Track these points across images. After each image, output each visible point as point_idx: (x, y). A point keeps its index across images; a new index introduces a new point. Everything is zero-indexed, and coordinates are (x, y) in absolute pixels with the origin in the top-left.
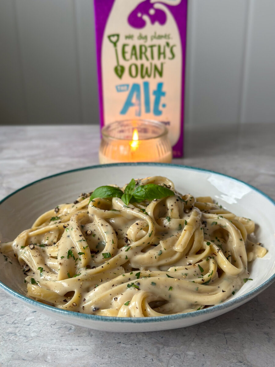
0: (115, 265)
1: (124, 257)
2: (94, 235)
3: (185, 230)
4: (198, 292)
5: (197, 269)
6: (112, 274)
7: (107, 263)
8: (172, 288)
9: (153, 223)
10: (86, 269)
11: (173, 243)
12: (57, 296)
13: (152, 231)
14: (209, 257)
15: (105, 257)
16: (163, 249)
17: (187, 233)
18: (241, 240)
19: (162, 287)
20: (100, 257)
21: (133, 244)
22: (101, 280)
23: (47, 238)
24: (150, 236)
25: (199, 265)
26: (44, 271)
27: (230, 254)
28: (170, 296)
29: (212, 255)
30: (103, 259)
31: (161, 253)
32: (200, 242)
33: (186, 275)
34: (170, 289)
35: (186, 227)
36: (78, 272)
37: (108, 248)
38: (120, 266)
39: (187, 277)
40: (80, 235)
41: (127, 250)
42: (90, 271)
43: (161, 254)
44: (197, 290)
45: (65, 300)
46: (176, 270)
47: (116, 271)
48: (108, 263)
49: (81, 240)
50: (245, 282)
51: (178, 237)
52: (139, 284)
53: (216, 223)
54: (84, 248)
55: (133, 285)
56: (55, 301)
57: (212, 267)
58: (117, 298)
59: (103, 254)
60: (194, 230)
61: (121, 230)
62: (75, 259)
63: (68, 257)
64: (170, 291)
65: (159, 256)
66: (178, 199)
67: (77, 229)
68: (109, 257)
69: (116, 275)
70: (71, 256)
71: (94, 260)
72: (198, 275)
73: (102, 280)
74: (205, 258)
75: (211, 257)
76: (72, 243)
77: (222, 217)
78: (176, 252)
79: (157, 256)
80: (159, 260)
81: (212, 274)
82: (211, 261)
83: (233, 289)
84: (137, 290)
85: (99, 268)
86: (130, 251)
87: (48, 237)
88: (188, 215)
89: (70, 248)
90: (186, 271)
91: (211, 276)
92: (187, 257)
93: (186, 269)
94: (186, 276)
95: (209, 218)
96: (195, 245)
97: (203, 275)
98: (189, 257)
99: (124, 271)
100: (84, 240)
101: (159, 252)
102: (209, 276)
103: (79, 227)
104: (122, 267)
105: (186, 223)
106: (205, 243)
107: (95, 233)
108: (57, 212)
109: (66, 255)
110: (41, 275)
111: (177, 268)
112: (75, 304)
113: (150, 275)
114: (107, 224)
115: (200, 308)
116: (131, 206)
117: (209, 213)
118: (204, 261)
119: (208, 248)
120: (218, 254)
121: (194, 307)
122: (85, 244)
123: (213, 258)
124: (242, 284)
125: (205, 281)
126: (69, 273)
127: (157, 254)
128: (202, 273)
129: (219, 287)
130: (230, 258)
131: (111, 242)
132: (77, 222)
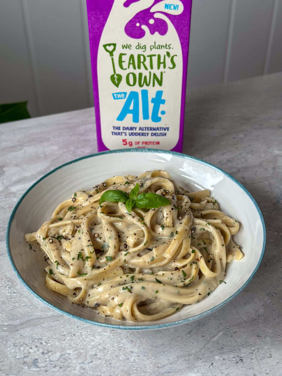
0: (115, 267)
1: (122, 261)
2: (101, 238)
3: (175, 240)
4: (179, 295)
5: (181, 273)
6: (112, 274)
8: (158, 291)
9: (149, 232)
10: (92, 269)
11: (164, 251)
12: (69, 290)
13: (147, 241)
14: (193, 262)
15: (107, 260)
16: (155, 256)
17: (177, 241)
18: (223, 245)
19: (150, 291)
20: (103, 260)
21: (131, 250)
24: (145, 245)
25: (183, 271)
26: (60, 264)
27: (212, 258)
28: (156, 298)
29: (195, 261)
31: (153, 259)
32: (186, 249)
34: (156, 292)
35: (176, 237)
36: (86, 272)
37: (110, 252)
38: (120, 267)
40: (88, 241)
41: (126, 255)
42: (96, 272)
44: (178, 293)
45: (75, 294)
46: (163, 274)
47: (116, 271)
48: (110, 266)
49: (89, 245)
50: (220, 284)
51: (169, 244)
52: (132, 288)
53: (204, 229)
54: (91, 252)
56: (67, 294)
57: (194, 272)
58: (114, 298)
59: (106, 257)
60: (182, 239)
61: (124, 233)
62: (83, 260)
63: (78, 259)
64: (156, 294)
65: (151, 262)
66: (174, 208)
67: (87, 234)
68: (110, 260)
69: (115, 275)
70: (81, 258)
71: (98, 261)
72: (181, 279)
73: (104, 279)
74: (189, 263)
75: (195, 263)
76: (82, 246)
77: (209, 224)
78: (165, 258)
79: (149, 262)
80: (151, 264)
81: (192, 279)
82: (194, 266)
83: (208, 291)
84: (130, 293)
85: (101, 270)
86: (128, 256)
88: (181, 222)
89: (80, 250)
90: (171, 276)
92: (174, 261)
93: (172, 274)
94: (171, 280)
95: (199, 224)
96: (183, 252)
97: (185, 279)
98: (177, 261)
99: (122, 272)
100: (91, 246)
101: (151, 258)
102: (189, 281)
103: (88, 231)
104: (120, 268)
105: (177, 233)
106: (191, 250)
107: (101, 236)
108: (74, 201)
109: (76, 257)
110: (57, 268)
111: (164, 272)
112: (81, 299)
113: (142, 278)
114: (112, 229)
115: (179, 308)
116: (132, 213)
117: (201, 214)
118: (188, 266)
119: (192, 255)
120: (200, 260)
121: (174, 306)
122: (92, 249)
123: (196, 263)
124: (218, 286)
125: (186, 285)
126: (78, 272)
127: (149, 260)
128: (184, 278)
129: (197, 290)
130: (211, 262)
131: (114, 247)
132: (87, 227)
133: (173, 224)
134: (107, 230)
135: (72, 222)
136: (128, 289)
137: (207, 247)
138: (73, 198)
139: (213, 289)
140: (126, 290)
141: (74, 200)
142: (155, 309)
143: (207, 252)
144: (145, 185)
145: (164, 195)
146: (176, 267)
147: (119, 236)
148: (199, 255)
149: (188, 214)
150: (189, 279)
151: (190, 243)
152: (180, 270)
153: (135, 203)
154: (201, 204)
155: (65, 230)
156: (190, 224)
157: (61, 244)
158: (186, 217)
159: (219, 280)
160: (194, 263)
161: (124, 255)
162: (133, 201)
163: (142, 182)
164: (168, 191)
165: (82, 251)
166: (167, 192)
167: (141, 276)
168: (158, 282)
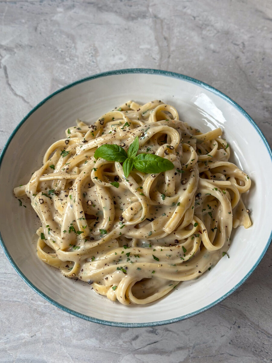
0: (110, 240)
1: (118, 234)
2: (94, 206)
3: (176, 213)
4: (178, 273)
5: (181, 250)
6: (107, 247)
8: (155, 272)
9: (148, 205)
10: (85, 242)
11: (163, 225)
12: (61, 262)
13: (145, 216)
14: (195, 235)
15: (101, 233)
16: (153, 230)
17: (178, 215)
18: (230, 213)
19: (146, 271)
21: (128, 223)
24: (142, 220)
25: (183, 247)
26: (51, 230)
27: (217, 227)
28: (153, 277)
29: (198, 233)
33: (170, 256)
34: (153, 273)
35: (177, 209)
36: (78, 244)
37: (105, 224)
38: (115, 239)
39: (170, 258)
40: (80, 212)
41: (122, 228)
42: (89, 245)
43: (151, 235)
45: (67, 265)
46: (162, 250)
47: (111, 244)
48: (104, 241)
49: (81, 218)
50: (223, 256)
51: (169, 217)
52: (127, 268)
53: (210, 195)
54: (83, 227)
55: (121, 269)
56: (59, 267)
57: (195, 248)
58: (107, 278)
59: (100, 230)
60: (185, 211)
61: (120, 198)
62: (75, 233)
63: (70, 231)
66: (177, 172)
67: (79, 203)
68: (105, 233)
70: (73, 231)
71: (92, 234)
72: (180, 256)
73: (98, 253)
74: (191, 236)
75: (197, 235)
76: (74, 216)
77: (216, 189)
78: (164, 232)
80: (149, 238)
81: (193, 255)
82: (196, 240)
83: (209, 266)
84: (124, 274)
85: (95, 244)
86: (124, 228)
87: (57, 184)
88: (185, 187)
89: (72, 221)
90: (169, 253)
92: (174, 234)
93: (171, 250)
95: (205, 187)
96: (185, 224)
97: (185, 255)
98: (178, 233)
99: (117, 244)
100: (83, 219)
101: (149, 232)
102: (189, 258)
103: (80, 200)
104: (116, 240)
105: (179, 204)
106: (194, 222)
107: (95, 203)
108: (67, 144)
109: (68, 229)
110: (49, 233)
111: (163, 248)
112: (74, 275)
113: (138, 254)
114: (106, 196)
116: (130, 179)
117: (209, 169)
118: (189, 240)
119: (194, 229)
120: (203, 232)
121: (172, 284)
122: (84, 223)
123: (199, 236)
126: (70, 244)
127: (147, 235)
128: (184, 253)
129: (197, 266)
130: (215, 230)
131: (108, 219)
132: (79, 194)
133: (175, 191)
134: (102, 198)
135: (64, 177)
136: (123, 270)
137: (212, 211)
139: (215, 263)
140: (121, 271)
141: (67, 142)
142: (151, 288)
143: (212, 217)
144: (146, 135)
145: (167, 154)
146: (177, 240)
147: (115, 203)
148: (203, 227)
149: (194, 175)
150: (190, 255)
152: (180, 245)
153: (134, 165)
156: (195, 189)
157: (52, 204)
159: (222, 251)
160: (196, 237)
161: (120, 228)
162: (132, 161)
163: (143, 131)
164: (173, 146)
165: (74, 223)
166: (171, 148)
167: (137, 252)
168: (156, 260)
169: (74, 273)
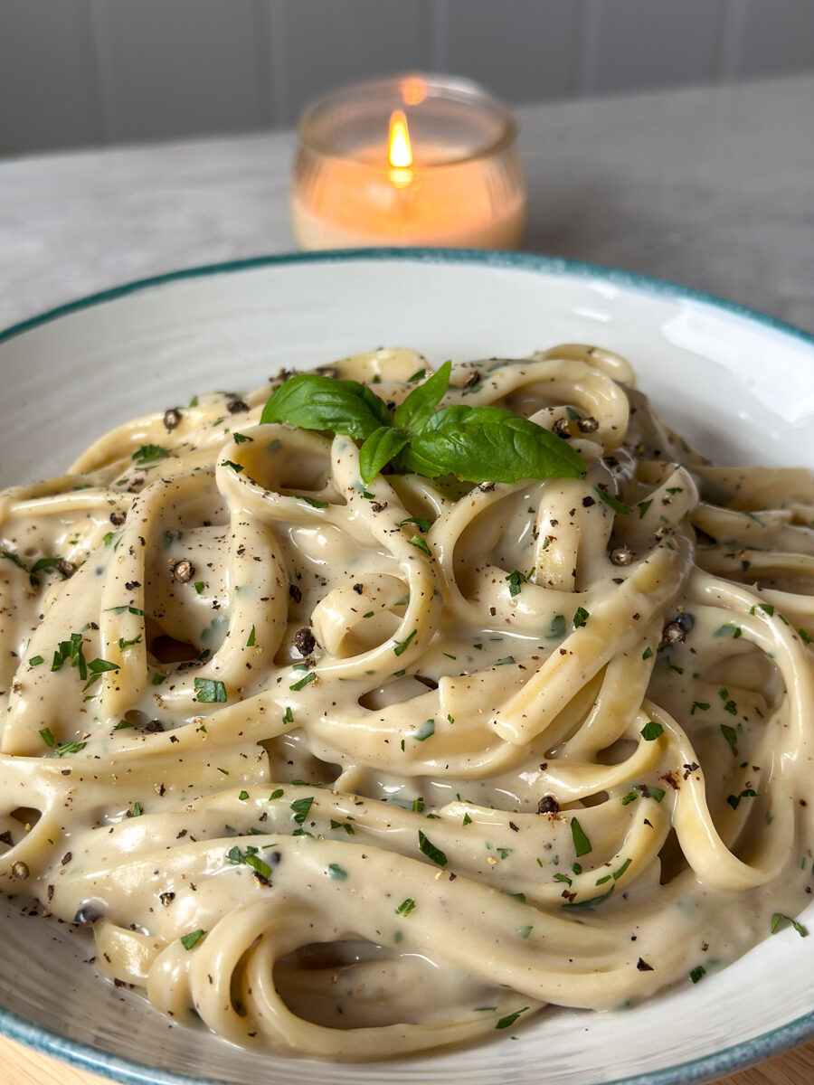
1: (276, 715)
2: (201, 587)
3: (563, 652)
4: (530, 945)
5: (561, 833)
6: (210, 774)
7: (199, 726)
8: (413, 905)
9: (436, 592)
10: (117, 728)
11: (495, 702)
13: (415, 632)
14: (643, 788)
15: (200, 698)
16: (442, 717)
17: (572, 663)
19: (370, 892)
20: (182, 693)
21: (332, 666)
22: (158, 789)
23: (73, 539)
24: (398, 651)
25: (574, 822)
27: (755, 789)
28: (399, 937)
29: (658, 786)
30: (194, 700)
31: (431, 734)
32: (617, 711)
33: (503, 853)
34: (401, 908)
35: (573, 639)
36: (83, 736)
37: (226, 661)
38: (259, 743)
39: (505, 864)
40: (127, 584)
41: (298, 687)
42: (133, 745)
43: (428, 735)
44: (526, 936)
45: (8, 833)
46: (468, 820)
47: (232, 761)
48: (203, 729)
49: (125, 607)
50: (774, 932)
52: (277, 858)
53: (738, 632)
54: (122, 642)
55: (250, 860)
57: (635, 841)
58: (173, 895)
59: (197, 681)
61: (324, 584)
62: (83, 678)
63: (59, 662)
64: (402, 920)
65: (417, 743)
66: (595, 497)
67: (132, 552)
68: (215, 700)
70: (74, 665)
71: (157, 696)
72: (556, 864)
73: (163, 791)
74: (619, 787)
75: (651, 791)
76: (97, 605)
77: (770, 610)
78: (495, 740)
79: (409, 744)
80: (419, 756)
81: (618, 875)
82: (644, 808)
83: (696, 958)
84: (258, 883)
85: (158, 741)
86: (307, 693)
88: (620, 573)
89: (83, 625)
90: (506, 838)
91: (611, 881)
92: (544, 766)
93: (513, 826)
94: (503, 858)
95: (719, 604)
96: (596, 726)
97: (578, 869)
98: (558, 766)
100: (133, 611)
101: (421, 725)
102: (600, 882)
103: (143, 542)
104: (261, 749)
105: (582, 618)
106: (642, 722)
107: (206, 576)
108: (170, 427)
109: (52, 653)
111: (474, 811)
112: (20, 870)
113: (349, 818)
114: (263, 552)
115: (515, 1016)
116: (382, 490)
117: (746, 564)
118: (613, 804)
119: (646, 749)
120: (682, 783)
121: (494, 1003)
122: (130, 627)
123: (659, 797)
124: (756, 939)
125: (576, 900)
126: (47, 730)
127: (410, 734)
128: (577, 860)
129: (634, 939)
130: (747, 805)
131: (246, 636)
132: (145, 520)
133: (574, 574)
134: (240, 552)
135: (112, 502)
136: (258, 863)
137: (740, 725)
138: (168, 412)
139: (726, 951)
140: (246, 869)
141: (171, 418)
142: (382, 997)
143: (735, 752)
144: (487, 384)
145: (564, 435)
146: (550, 799)
147: (294, 593)
148: (685, 755)
149: (670, 546)
150: (602, 872)
151: (641, 687)
152: (561, 814)
153: (409, 445)
154: (753, 517)
155: (77, 535)
156: (667, 592)
158: (656, 556)
159: (771, 907)
160: (646, 795)
161: (291, 688)
162: (401, 436)
163: (477, 369)
164: (592, 419)
165: (89, 634)
166: (585, 423)
167: (345, 808)
168: (430, 857)
169: (22, 864)
